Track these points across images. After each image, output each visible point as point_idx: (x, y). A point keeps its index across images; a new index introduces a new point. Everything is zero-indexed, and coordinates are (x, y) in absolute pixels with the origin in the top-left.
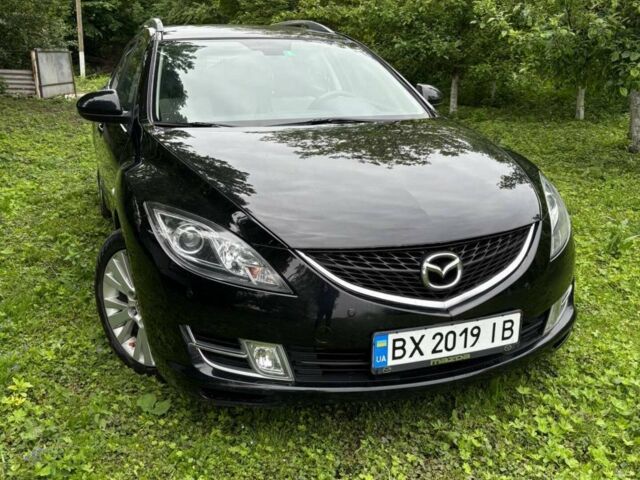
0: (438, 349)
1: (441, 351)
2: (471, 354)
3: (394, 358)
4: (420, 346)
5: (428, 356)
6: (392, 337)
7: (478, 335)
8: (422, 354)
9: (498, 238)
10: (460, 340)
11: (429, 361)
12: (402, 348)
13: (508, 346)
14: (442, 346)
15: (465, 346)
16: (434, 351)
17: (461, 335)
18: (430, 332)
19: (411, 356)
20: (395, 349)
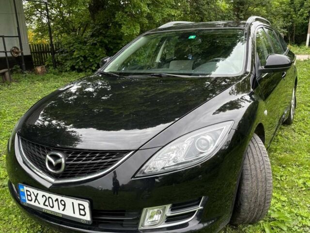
0: (46, 204)
1: (47, 206)
2: (62, 215)
3: (28, 200)
4: (38, 198)
5: (41, 206)
6: (26, 188)
7: (64, 205)
8: (39, 204)
9: (97, 153)
10: (56, 204)
11: (42, 209)
12: (30, 195)
13: (83, 220)
14: (47, 203)
15: (59, 209)
16: (44, 204)
17: (55, 201)
18: (41, 193)
19: (35, 202)
20: (28, 195)
